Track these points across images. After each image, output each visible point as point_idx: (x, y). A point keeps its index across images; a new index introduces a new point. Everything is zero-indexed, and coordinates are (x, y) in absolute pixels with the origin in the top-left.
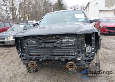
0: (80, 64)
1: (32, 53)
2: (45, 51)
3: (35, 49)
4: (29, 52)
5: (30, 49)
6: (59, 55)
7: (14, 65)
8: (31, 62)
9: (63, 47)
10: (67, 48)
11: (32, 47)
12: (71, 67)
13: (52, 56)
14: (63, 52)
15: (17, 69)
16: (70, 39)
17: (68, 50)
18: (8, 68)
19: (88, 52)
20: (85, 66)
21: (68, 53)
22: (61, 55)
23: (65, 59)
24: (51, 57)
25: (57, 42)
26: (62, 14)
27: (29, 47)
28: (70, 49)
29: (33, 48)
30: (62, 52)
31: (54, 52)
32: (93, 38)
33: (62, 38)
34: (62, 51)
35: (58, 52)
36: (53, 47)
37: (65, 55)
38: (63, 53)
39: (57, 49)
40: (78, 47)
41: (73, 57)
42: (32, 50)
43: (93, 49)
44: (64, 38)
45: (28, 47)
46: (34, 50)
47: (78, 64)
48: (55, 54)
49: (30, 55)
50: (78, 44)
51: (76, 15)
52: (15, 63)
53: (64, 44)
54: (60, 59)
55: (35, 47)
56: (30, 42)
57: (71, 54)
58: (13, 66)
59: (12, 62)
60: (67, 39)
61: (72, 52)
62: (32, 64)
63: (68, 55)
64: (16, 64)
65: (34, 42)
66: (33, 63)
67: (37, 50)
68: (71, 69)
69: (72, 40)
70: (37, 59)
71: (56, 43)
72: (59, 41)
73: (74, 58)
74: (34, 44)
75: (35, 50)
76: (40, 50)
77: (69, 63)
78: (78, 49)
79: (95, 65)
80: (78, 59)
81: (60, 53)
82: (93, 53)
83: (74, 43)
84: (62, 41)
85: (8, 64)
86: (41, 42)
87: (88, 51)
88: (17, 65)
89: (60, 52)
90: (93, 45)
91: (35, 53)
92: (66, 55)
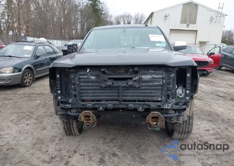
0: (168, 115)
1: (87, 96)
2: (110, 94)
3: (94, 89)
4: (82, 94)
5: (83, 90)
6: (135, 101)
7: (28, 122)
8: (86, 111)
9: (143, 88)
10: (150, 89)
11: (88, 86)
12: (154, 120)
13: (123, 102)
14: (142, 96)
15: (39, 130)
16: (157, 74)
17: (151, 93)
18: (19, 129)
19: (180, 97)
20: (173, 119)
21: (150, 98)
22: (138, 101)
23: (145, 107)
24: (121, 104)
25: (134, 79)
26: (124, 31)
27: (83, 86)
28: (155, 91)
29: (89, 88)
30: (140, 96)
31: (126, 96)
32: (188, 75)
33: (143, 72)
34: (141, 94)
35: (134, 96)
36: (126, 87)
37: (145, 101)
38: (141, 98)
39: (132, 91)
40: (168, 88)
41: (159, 104)
42: (88, 91)
43: (188, 92)
44: (146, 72)
45: (80, 86)
46: (90, 91)
47: (165, 115)
48: (128, 98)
49: (83, 101)
50: (169, 84)
51: (150, 36)
52: (29, 119)
53: (146, 82)
54: (136, 106)
55: (93, 86)
56: (86, 77)
57: (155, 99)
58: (27, 125)
59: (23, 118)
60: (151, 74)
61: (157, 96)
62: (86, 115)
63: (150, 101)
64: (33, 121)
65: (93, 78)
66: (89, 113)
67: (97, 91)
68: (155, 123)
69: (160, 77)
70: (94, 106)
71: (131, 80)
72: (137, 78)
73: (160, 106)
74: (92, 82)
75: (93, 91)
76: (101, 91)
77: (152, 114)
78: (168, 91)
79: (186, 118)
80: (166, 107)
81: (137, 98)
82: (188, 98)
83: (163, 82)
84: (143, 77)
85: (15, 120)
86: (106, 77)
87: (181, 95)
88: (36, 123)
89: (137, 96)
90: (188, 85)
91: (93, 96)
92: (147, 101)
